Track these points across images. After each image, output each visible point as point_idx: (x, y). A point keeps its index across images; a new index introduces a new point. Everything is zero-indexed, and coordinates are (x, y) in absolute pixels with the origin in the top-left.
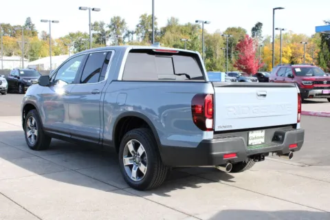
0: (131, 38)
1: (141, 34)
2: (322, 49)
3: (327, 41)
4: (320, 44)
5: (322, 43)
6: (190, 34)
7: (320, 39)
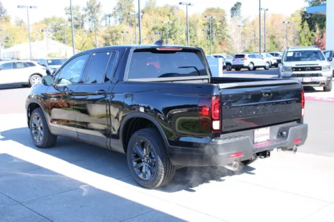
0: (108, 21)
1: (118, 17)
2: (303, 27)
3: (307, 19)
4: (300, 23)
5: (303, 22)
6: (169, 15)
7: (300, 17)
